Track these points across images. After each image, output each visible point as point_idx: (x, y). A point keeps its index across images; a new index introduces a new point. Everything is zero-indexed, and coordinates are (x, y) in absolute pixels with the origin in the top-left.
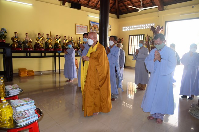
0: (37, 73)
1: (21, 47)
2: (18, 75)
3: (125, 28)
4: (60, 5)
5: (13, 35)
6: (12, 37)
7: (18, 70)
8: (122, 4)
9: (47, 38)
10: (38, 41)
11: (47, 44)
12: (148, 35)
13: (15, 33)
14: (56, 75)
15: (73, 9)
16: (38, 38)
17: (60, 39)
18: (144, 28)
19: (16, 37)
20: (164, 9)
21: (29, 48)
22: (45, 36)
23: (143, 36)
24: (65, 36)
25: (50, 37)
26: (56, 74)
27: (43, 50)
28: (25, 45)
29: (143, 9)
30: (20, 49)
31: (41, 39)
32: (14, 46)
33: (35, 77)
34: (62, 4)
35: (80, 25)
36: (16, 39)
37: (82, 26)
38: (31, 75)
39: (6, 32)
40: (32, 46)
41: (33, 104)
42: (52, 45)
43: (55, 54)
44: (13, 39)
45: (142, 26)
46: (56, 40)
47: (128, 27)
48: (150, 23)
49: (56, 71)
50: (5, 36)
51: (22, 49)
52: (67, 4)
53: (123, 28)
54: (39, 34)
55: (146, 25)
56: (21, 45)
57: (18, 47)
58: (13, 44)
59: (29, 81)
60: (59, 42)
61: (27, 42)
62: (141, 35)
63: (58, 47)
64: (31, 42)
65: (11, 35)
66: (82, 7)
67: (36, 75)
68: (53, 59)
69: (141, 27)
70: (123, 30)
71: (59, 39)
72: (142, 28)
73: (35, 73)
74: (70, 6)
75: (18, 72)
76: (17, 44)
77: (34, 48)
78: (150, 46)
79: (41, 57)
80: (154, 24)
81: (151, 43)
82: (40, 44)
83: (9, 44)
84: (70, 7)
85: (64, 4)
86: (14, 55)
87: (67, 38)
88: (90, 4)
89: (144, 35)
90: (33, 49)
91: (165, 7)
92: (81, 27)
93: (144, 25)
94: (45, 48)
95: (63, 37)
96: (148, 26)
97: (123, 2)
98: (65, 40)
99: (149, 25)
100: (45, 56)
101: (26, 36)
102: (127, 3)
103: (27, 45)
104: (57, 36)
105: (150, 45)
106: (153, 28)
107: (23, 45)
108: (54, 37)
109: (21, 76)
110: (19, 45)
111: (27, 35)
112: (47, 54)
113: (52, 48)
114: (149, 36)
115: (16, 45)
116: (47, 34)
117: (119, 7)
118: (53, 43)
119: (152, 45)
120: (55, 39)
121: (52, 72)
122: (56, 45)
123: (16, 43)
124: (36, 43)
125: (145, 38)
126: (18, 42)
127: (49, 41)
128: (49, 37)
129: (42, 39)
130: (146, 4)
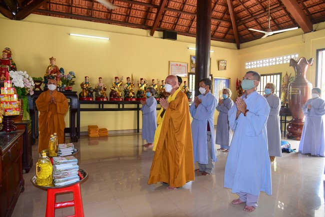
0: (113, 133)
1: (91, 96)
2: (87, 135)
3: (250, 63)
4: (147, 36)
5: (83, 80)
6: (81, 83)
7: (88, 128)
8: (243, 26)
9: (127, 83)
10: (114, 87)
11: (126, 92)
12: (287, 74)
13: (86, 77)
14: (138, 137)
15: (165, 40)
16: (115, 83)
17: (145, 84)
18: (281, 63)
19: (86, 83)
20: (314, 29)
21: (102, 97)
22: (125, 81)
23: (279, 76)
24: (153, 80)
25: (131, 82)
26: (138, 135)
27: (121, 100)
28: (97, 94)
29: (272, 33)
30: (91, 99)
31: (119, 84)
32: (84, 94)
33: (109, 138)
34: (149, 35)
35: (176, 63)
36: (86, 85)
37: (179, 63)
38: (104, 135)
39: (75, 77)
40: (106, 94)
41: (76, 163)
42: (133, 93)
43: (138, 106)
44: (82, 85)
45: (278, 59)
46: (140, 85)
47: (255, 63)
48: (290, 54)
49: (138, 132)
50: (74, 82)
51: (93, 99)
52: (156, 33)
53: (247, 64)
54: (116, 78)
55: (276, 59)
56: (92, 93)
57: (88, 96)
58: (82, 93)
59: (101, 143)
60: (143, 89)
61: (100, 90)
62: (277, 74)
63: (142, 96)
64: (105, 89)
65: (80, 80)
66: (179, 36)
67: (111, 136)
68: (135, 113)
69: (276, 61)
70: (247, 68)
71: (143, 84)
72: (278, 63)
73: (109, 133)
74: (162, 36)
75: (87, 131)
76: (88, 92)
77: (109, 98)
78: (289, 92)
79: (119, 109)
80: (297, 56)
81: (291, 87)
82: (117, 91)
83: (76, 92)
84: (161, 38)
85: (152, 34)
86: (83, 106)
87: (156, 82)
88: (192, 30)
89: (281, 74)
90: (107, 99)
91: (314, 26)
92: (177, 65)
93: (281, 58)
94: (124, 98)
95: (150, 81)
96: (286, 59)
97: (244, 24)
98: (152, 85)
99: (289, 57)
100: (123, 109)
101: (100, 81)
102: (251, 24)
103: (99, 93)
104: (142, 79)
105: (289, 90)
106: (293, 63)
107: (94, 93)
108: (137, 81)
109: (91, 135)
110: (90, 94)
111: (101, 79)
112: (126, 106)
113: (134, 97)
114: (289, 75)
115: (86, 93)
116: (128, 78)
117: (238, 31)
118: (135, 90)
119: (292, 90)
120: (138, 85)
121: (133, 131)
122: (139, 92)
123: (86, 90)
124: (112, 90)
125: (282, 79)
126: (89, 90)
127: (130, 88)
128: (129, 82)
129: (121, 85)
130: (283, 23)
